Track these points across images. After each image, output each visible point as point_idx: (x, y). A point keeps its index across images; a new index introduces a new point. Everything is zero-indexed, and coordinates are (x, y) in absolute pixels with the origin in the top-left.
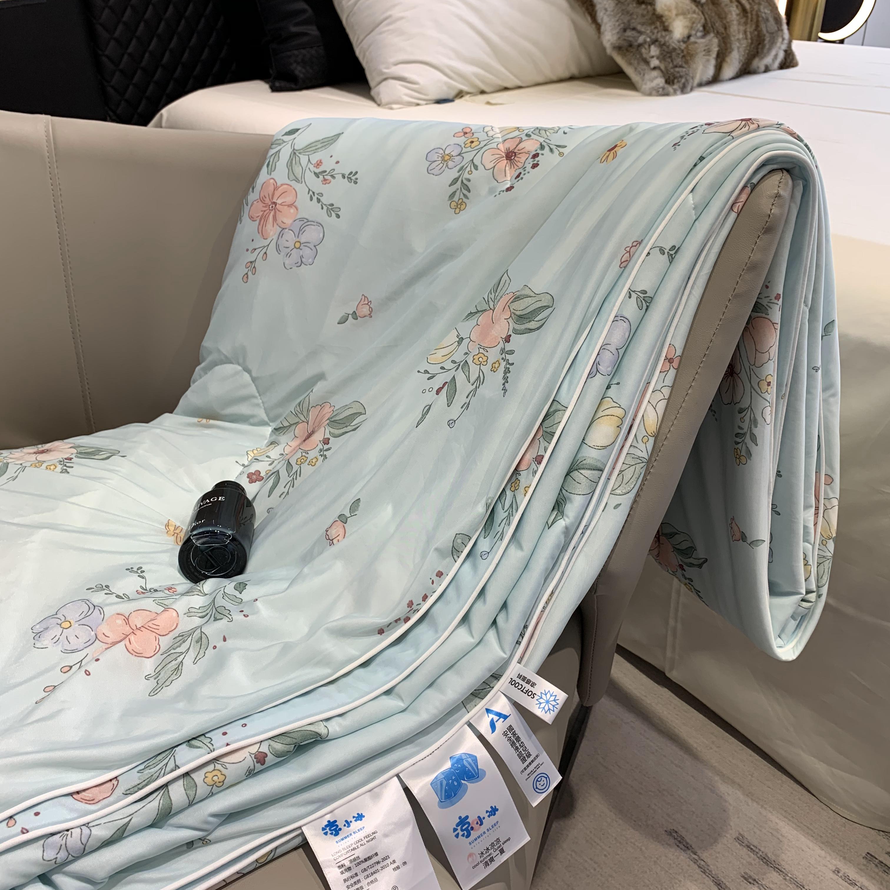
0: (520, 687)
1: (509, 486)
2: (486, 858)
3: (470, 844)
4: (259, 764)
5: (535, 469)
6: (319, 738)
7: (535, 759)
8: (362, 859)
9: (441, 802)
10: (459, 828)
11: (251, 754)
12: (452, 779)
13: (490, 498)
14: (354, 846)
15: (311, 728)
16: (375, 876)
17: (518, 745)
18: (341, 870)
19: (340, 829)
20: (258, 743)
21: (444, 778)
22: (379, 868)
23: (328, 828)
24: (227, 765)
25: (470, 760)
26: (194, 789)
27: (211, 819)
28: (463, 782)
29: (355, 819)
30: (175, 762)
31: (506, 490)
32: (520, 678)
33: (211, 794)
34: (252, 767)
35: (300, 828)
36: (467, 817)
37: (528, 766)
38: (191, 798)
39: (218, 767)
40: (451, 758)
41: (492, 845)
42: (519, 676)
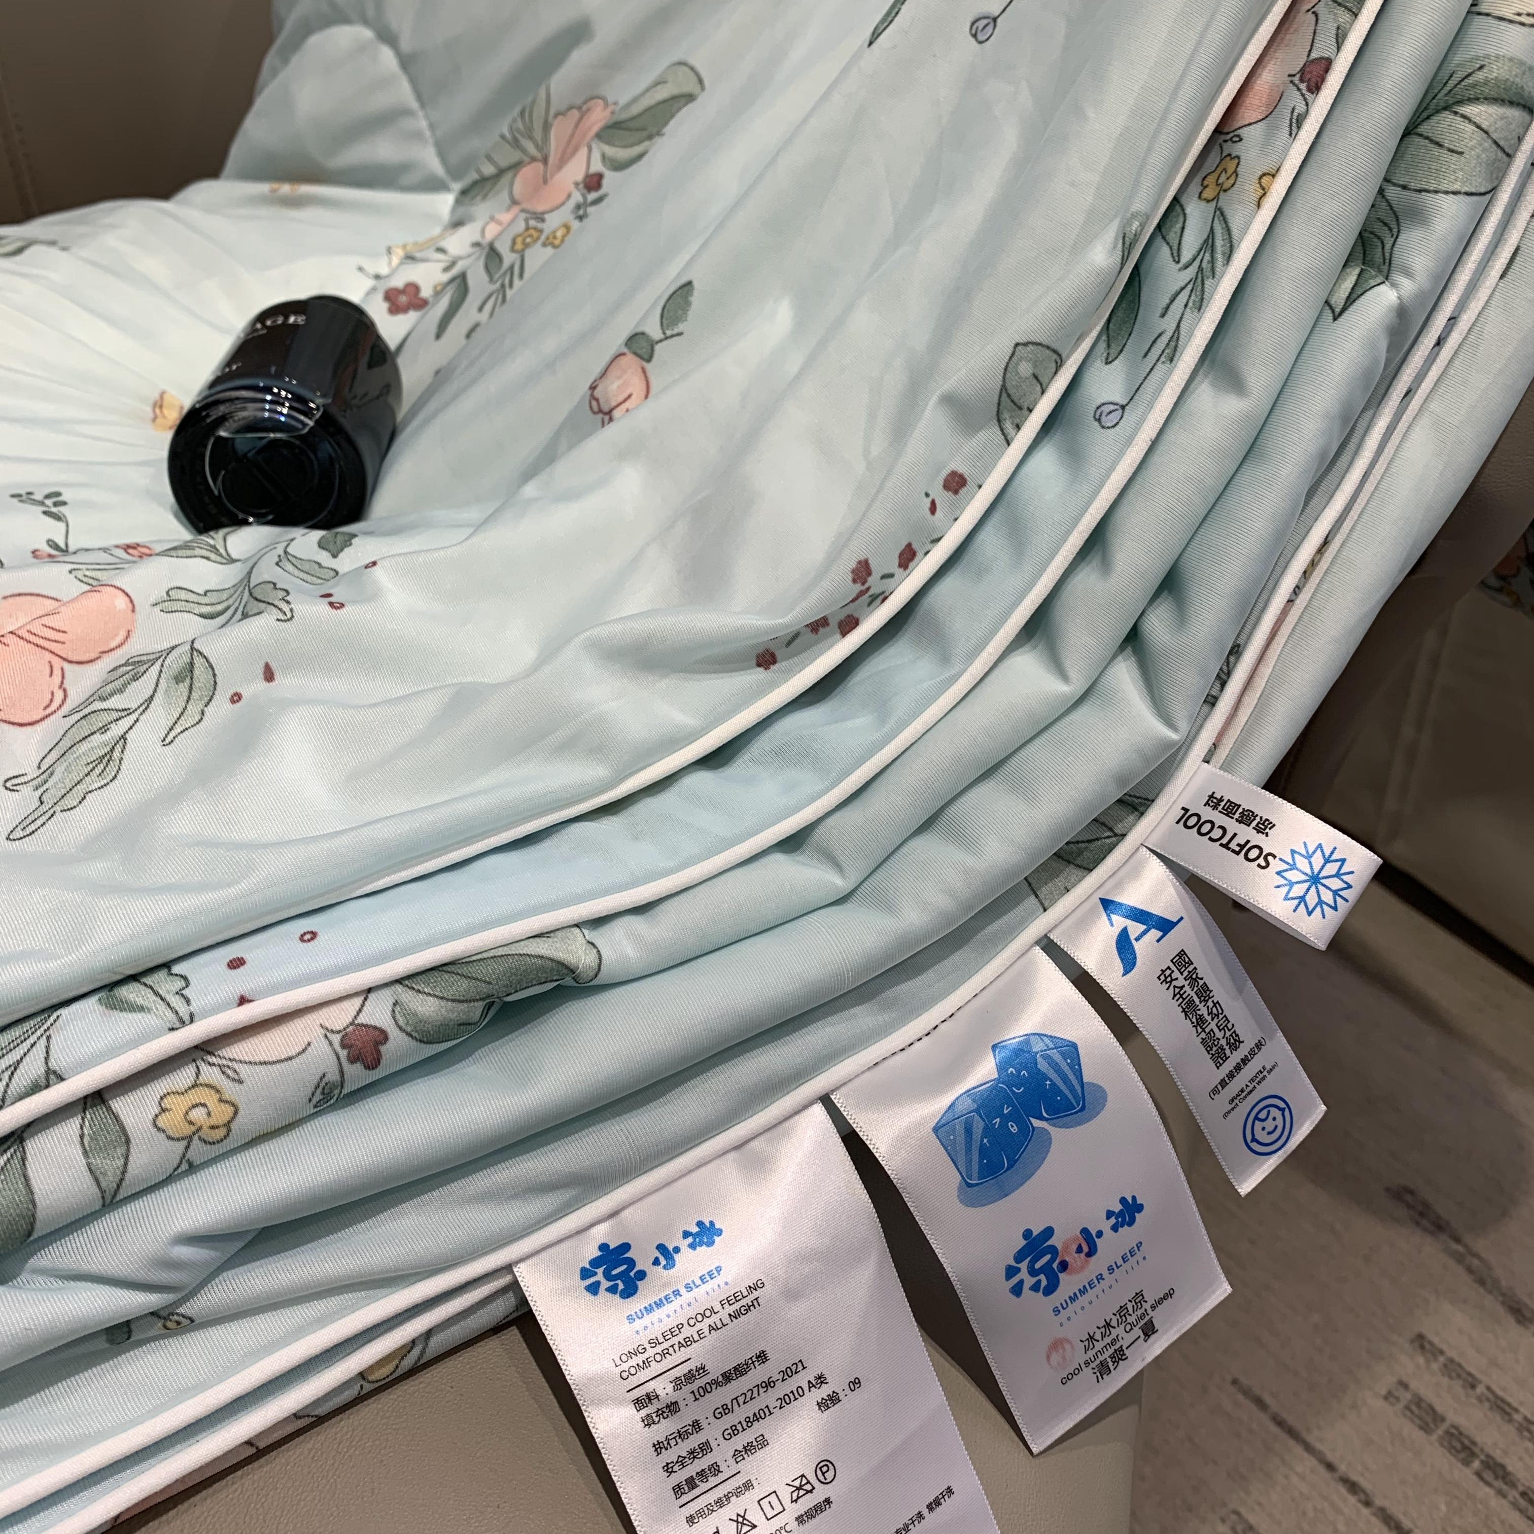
0: (1217, 833)
1: (1194, 188)
2: (1101, 1352)
3: (1056, 1311)
4: (358, 1066)
5: (1301, 108)
6: (568, 981)
7: (1252, 1053)
8: (715, 1373)
9: (969, 1185)
10: (1024, 1266)
11: (328, 1032)
12: (1001, 1115)
13: (1134, 216)
14: (687, 1332)
15: (542, 948)
16: (758, 1428)
17: (1203, 1011)
18: (644, 1413)
19: (642, 1275)
20: (356, 994)
21: (977, 1110)
22: (773, 1403)
23: (600, 1271)
24: (243, 1070)
25: (1057, 1057)
26: (120, 1151)
27: (185, 1252)
28: (1036, 1123)
29: (690, 1240)
30: (47, 1059)
31: (1183, 200)
32: (1215, 807)
33: (184, 1166)
34: (333, 1076)
35: (508, 1268)
36: (1049, 1232)
37: (1231, 1075)
38: (109, 1182)
39: (210, 1074)
40: (994, 1047)
41: (1122, 1312)
42: (1213, 801)
